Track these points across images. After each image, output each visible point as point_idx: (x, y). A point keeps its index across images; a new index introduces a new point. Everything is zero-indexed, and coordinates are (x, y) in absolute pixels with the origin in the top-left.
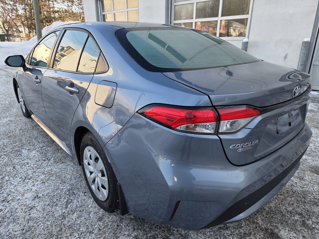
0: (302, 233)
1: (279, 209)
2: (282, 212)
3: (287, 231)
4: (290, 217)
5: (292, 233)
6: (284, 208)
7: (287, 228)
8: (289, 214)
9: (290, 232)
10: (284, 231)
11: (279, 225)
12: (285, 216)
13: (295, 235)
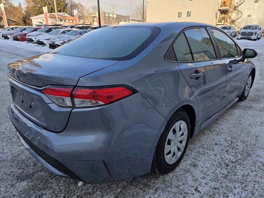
0: (18, 196)
1: (48, 189)
2: (44, 190)
3: (25, 187)
4: (36, 194)
5: (22, 189)
6: (48, 193)
7: (27, 187)
8: (39, 194)
9: (24, 188)
10: (26, 185)
11: (33, 184)
12: (38, 191)
13: (19, 190)
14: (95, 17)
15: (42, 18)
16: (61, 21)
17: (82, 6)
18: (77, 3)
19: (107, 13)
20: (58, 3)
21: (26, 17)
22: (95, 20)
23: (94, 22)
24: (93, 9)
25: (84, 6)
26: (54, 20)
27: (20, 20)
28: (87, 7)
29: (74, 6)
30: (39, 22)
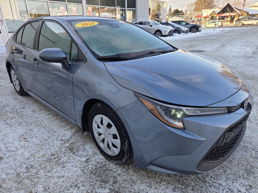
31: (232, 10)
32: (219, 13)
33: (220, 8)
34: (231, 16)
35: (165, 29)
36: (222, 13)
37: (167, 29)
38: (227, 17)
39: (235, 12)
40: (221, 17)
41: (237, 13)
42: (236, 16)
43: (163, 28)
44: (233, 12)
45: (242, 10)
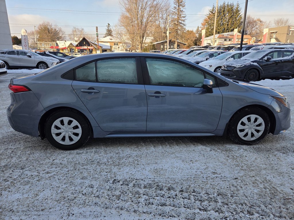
14: (274, 33)
15: (211, 39)
16: (230, 41)
17: (261, 22)
18: (255, 19)
19: (292, 27)
20: (232, 22)
21: (198, 39)
22: (274, 36)
23: (271, 39)
24: (275, 23)
25: (264, 21)
26: (222, 41)
27: (192, 42)
28: (268, 22)
29: (252, 23)
30: (207, 43)
31: (88, 44)
32: (77, 46)
33: (76, 41)
34: (89, 49)
35: (51, 61)
36: (79, 46)
37: (53, 61)
38: (86, 50)
39: (91, 46)
40: (80, 49)
41: (94, 47)
42: (93, 50)
43: (48, 59)
44: (90, 46)
45: (97, 45)
